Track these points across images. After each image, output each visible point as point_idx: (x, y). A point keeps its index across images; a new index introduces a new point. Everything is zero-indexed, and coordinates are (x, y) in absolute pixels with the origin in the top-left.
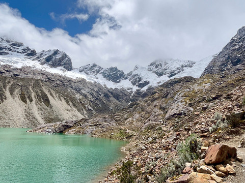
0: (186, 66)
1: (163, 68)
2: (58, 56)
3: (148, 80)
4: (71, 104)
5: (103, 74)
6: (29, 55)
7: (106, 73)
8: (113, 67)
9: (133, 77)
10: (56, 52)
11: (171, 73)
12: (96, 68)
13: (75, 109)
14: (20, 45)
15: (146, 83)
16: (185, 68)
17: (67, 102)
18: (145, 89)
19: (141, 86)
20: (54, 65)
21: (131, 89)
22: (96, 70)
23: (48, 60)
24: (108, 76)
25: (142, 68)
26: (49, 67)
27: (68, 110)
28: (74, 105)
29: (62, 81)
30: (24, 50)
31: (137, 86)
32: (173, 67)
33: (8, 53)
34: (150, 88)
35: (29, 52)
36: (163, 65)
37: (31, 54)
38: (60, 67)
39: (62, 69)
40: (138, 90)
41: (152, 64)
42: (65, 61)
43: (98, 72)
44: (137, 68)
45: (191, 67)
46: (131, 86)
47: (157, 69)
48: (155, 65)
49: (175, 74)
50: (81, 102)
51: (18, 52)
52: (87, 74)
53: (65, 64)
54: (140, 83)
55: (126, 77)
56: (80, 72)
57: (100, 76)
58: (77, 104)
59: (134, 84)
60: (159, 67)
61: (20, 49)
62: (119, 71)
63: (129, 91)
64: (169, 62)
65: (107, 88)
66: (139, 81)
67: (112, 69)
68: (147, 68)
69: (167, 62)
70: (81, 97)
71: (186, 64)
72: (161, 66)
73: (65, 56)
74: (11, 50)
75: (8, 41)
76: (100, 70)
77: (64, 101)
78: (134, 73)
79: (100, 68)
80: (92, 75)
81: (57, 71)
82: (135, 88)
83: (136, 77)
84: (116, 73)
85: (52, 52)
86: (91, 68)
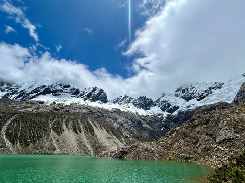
0: (214, 88)
1: (190, 92)
2: (97, 92)
3: (177, 105)
4: (110, 132)
5: (134, 103)
6: (74, 94)
7: (136, 102)
8: (142, 96)
9: (162, 104)
10: (94, 89)
11: (199, 96)
12: (127, 99)
13: (114, 137)
14: (69, 86)
15: (176, 108)
16: (213, 90)
17: (108, 131)
18: (175, 113)
19: (172, 111)
20: (93, 100)
21: (162, 114)
22: (127, 100)
23: (89, 96)
24: (139, 104)
25: (169, 94)
26: (89, 101)
27: (109, 138)
28: (113, 133)
29: (101, 113)
30: (71, 90)
31: (167, 111)
32: (200, 90)
33: (60, 94)
34: (180, 113)
35: (75, 91)
36: (189, 89)
38: (98, 101)
39: (99, 103)
40: (168, 116)
41: (178, 90)
42: (102, 95)
43: (129, 102)
44: (164, 95)
45: (220, 88)
46: (160, 112)
47: (184, 94)
48: (182, 91)
49: (204, 97)
50: (119, 131)
51: (67, 92)
52: (120, 104)
53: (102, 98)
55: (155, 104)
56: (114, 103)
57: (131, 105)
58: (115, 133)
59: (163, 109)
60: (186, 91)
61: (69, 89)
62: (148, 99)
63: (160, 117)
64: (196, 86)
65: (139, 116)
66: (168, 107)
67: (141, 98)
68: (174, 93)
69: (193, 86)
70: (118, 126)
71: (214, 86)
72: (188, 90)
73: (102, 91)
74: (62, 91)
75: (60, 85)
76: (131, 100)
77: (105, 130)
78: (162, 100)
79: (131, 98)
80: (125, 105)
81: (96, 104)
82: (165, 114)
83: (164, 103)
84: (146, 101)
85: (92, 89)
86: (123, 99)
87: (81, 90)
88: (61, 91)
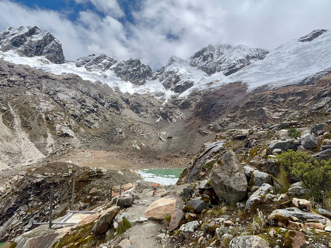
0: (253, 57)
1: (216, 60)
2: (37, 38)
3: (191, 80)
5: (116, 70)
7: (120, 69)
8: (134, 59)
9: (167, 76)
11: (229, 68)
12: (105, 61)
15: (188, 85)
16: (251, 61)
18: (186, 94)
19: (179, 89)
21: (163, 94)
22: (105, 64)
24: (125, 74)
25: (181, 61)
31: (172, 90)
32: (232, 58)
34: (195, 94)
36: (215, 56)
40: (173, 97)
41: (197, 56)
42: (49, 47)
43: (108, 67)
44: (172, 61)
45: (262, 59)
46: (162, 89)
47: (205, 63)
48: (202, 57)
49: (237, 70)
52: (89, 69)
54: (178, 85)
55: (154, 75)
56: (78, 66)
59: (167, 86)
60: (210, 59)
62: (144, 66)
63: (158, 98)
64: (226, 52)
66: (175, 83)
67: (131, 62)
68: (189, 61)
69: (221, 50)
71: (254, 54)
72: (212, 57)
76: (111, 65)
78: (167, 70)
79: (111, 60)
80: (98, 73)
82: (169, 93)
83: (170, 76)
84: (139, 69)
86: (97, 61)
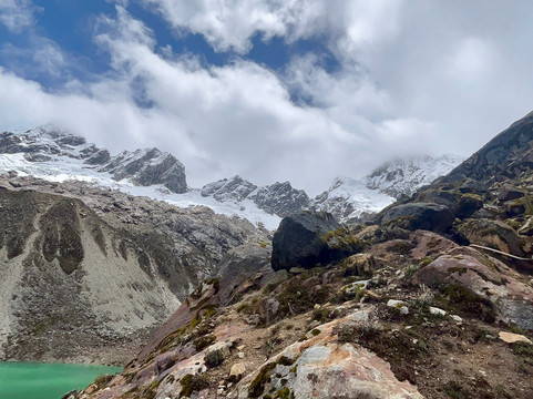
1: (408, 179)
2: (155, 162)
4: (154, 267)
5: (257, 199)
6: (93, 161)
7: (263, 198)
8: (281, 182)
9: (332, 205)
10: (151, 154)
12: (240, 187)
13: (162, 283)
14: (80, 141)
17: (144, 262)
20: (143, 181)
22: (241, 192)
23: (132, 169)
24: (269, 203)
25: (353, 183)
26: (131, 185)
28: (164, 273)
29: (148, 212)
30: (84, 151)
33: (49, 159)
35: (95, 155)
36: (406, 173)
37: (98, 158)
38: (158, 186)
39: (160, 190)
41: (377, 173)
42: (170, 171)
43: (245, 195)
44: (338, 183)
47: (391, 183)
48: (386, 175)
50: (186, 264)
51: (71, 156)
52: (219, 199)
53: (168, 179)
54: (350, 217)
56: (204, 195)
57: (249, 204)
58: (171, 270)
60: (398, 177)
61: (78, 150)
62: (296, 191)
64: (424, 166)
65: (265, 231)
66: (347, 214)
67: (277, 187)
68: (365, 181)
69: (415, 164)
70: (189, 249)
72: (401, 174)
73: (171, 160)
74: (57, 152)
75: (54, 135)
76: (249, 192)
77: (133, 259)
78: (332, 195)
79: (250, 185)
80: (232, 202)
81: (152, 193)
83: (338, 204)
84: (289, 196)
85: (144, 153)
86: (230, 187)
87: (114, 154)
88: (55, 151)
